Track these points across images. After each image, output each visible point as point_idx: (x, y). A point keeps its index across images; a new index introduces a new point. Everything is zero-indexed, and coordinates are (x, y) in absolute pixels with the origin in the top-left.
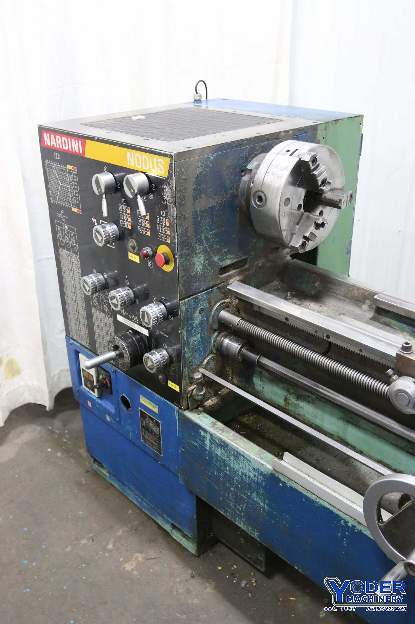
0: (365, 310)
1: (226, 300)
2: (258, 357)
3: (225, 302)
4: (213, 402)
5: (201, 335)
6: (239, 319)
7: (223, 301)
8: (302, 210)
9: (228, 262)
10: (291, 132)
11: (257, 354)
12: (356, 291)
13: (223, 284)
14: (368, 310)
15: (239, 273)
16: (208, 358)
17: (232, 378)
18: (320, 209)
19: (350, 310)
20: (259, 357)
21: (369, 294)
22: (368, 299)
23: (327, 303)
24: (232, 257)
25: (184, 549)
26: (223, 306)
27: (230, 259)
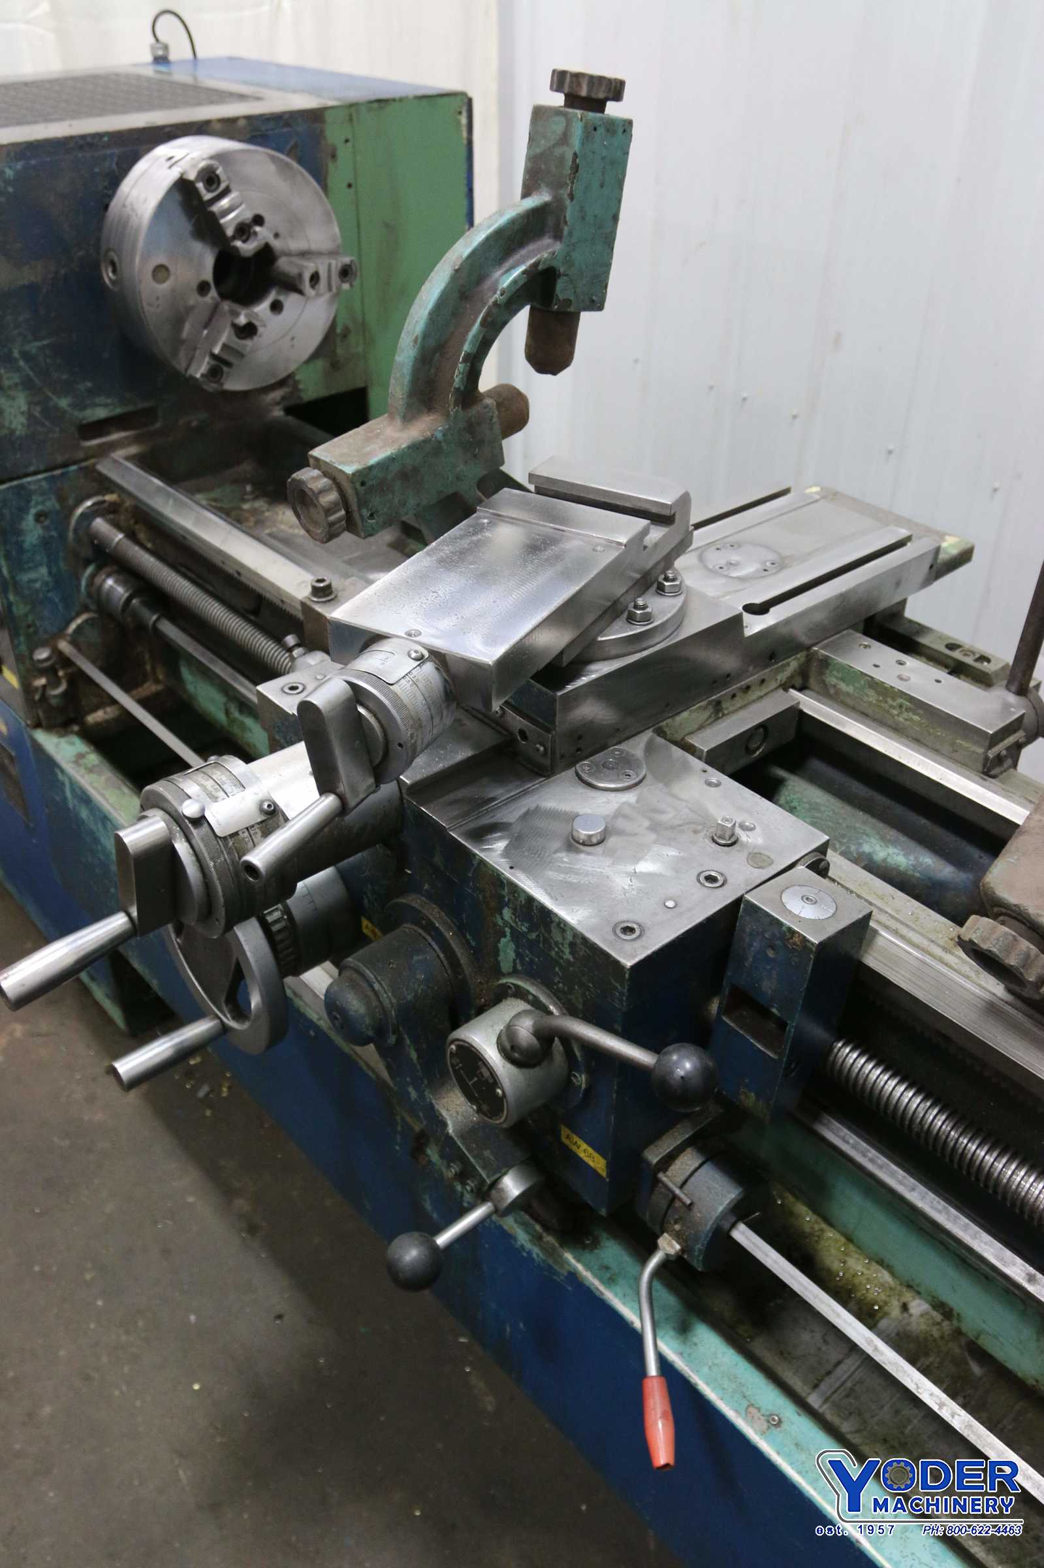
1: (107, 496)
2: (154, 618)
3: (104, 502)
4: (107, 717)
5: (49, 567)
6: (120, 536)
7: (99, 498)
8: (213, 293)
9: (101, 413)
10: (241, 123)
11: (156, 612)
15: (137, 440)
16: (79, 621)
17: (153, 668)
18: (272, 296)
20: (157, 618)
24: (109, 401)
25: (110, 1021)
26: (100, 510)
27: (106, 405)
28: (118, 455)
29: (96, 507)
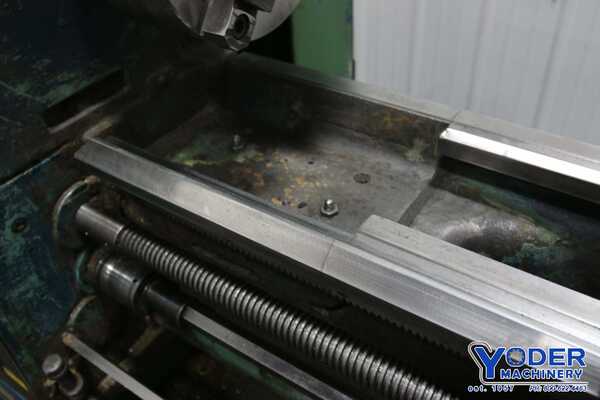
0: (414, 163)
1: (86, 181)
2: (181, 309)
3: (85, 186)
5: (38, 272)
6: (120, 228)
7: (80, 183)
9: (67, 91)
11: (180, 302)
12: (388, 119)
13: (65, 147)
14: (423, 160)
16: (79, 309)
19: (378, 163)
20: (185, 309)
21: (420, 124)
22: (421, 137)
23: (325, 151)
24: (72, 75)
26: (81, 198)
27: (69, 81)
28: (89, 135)
29: (76, 196)
